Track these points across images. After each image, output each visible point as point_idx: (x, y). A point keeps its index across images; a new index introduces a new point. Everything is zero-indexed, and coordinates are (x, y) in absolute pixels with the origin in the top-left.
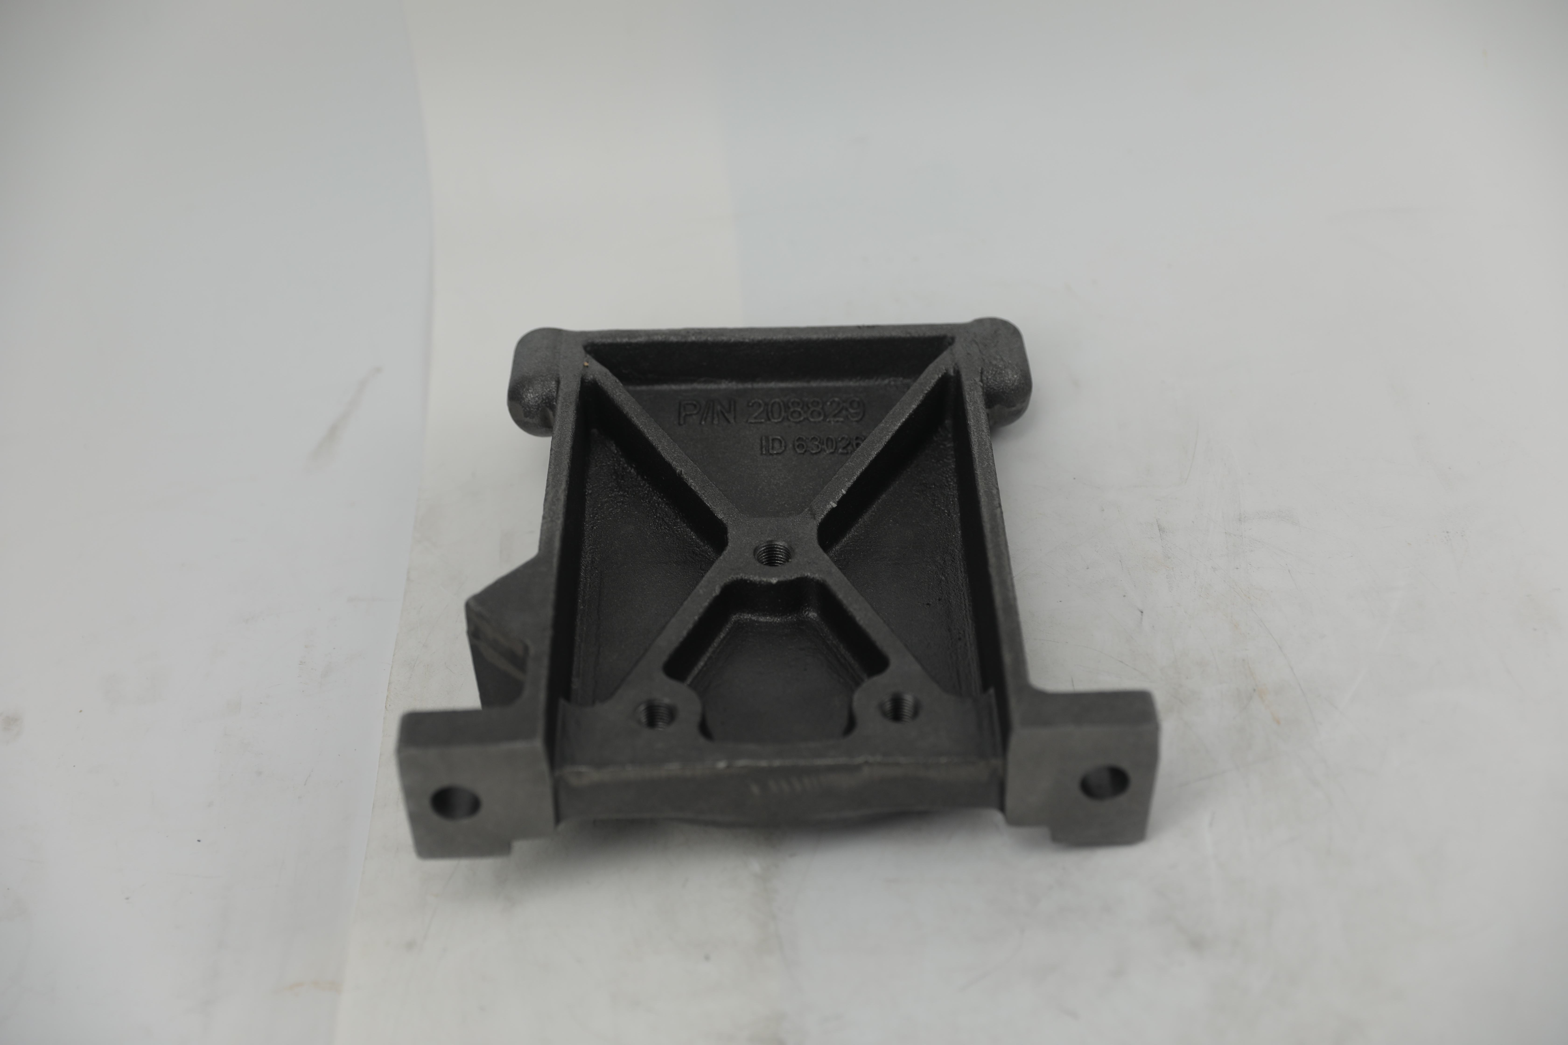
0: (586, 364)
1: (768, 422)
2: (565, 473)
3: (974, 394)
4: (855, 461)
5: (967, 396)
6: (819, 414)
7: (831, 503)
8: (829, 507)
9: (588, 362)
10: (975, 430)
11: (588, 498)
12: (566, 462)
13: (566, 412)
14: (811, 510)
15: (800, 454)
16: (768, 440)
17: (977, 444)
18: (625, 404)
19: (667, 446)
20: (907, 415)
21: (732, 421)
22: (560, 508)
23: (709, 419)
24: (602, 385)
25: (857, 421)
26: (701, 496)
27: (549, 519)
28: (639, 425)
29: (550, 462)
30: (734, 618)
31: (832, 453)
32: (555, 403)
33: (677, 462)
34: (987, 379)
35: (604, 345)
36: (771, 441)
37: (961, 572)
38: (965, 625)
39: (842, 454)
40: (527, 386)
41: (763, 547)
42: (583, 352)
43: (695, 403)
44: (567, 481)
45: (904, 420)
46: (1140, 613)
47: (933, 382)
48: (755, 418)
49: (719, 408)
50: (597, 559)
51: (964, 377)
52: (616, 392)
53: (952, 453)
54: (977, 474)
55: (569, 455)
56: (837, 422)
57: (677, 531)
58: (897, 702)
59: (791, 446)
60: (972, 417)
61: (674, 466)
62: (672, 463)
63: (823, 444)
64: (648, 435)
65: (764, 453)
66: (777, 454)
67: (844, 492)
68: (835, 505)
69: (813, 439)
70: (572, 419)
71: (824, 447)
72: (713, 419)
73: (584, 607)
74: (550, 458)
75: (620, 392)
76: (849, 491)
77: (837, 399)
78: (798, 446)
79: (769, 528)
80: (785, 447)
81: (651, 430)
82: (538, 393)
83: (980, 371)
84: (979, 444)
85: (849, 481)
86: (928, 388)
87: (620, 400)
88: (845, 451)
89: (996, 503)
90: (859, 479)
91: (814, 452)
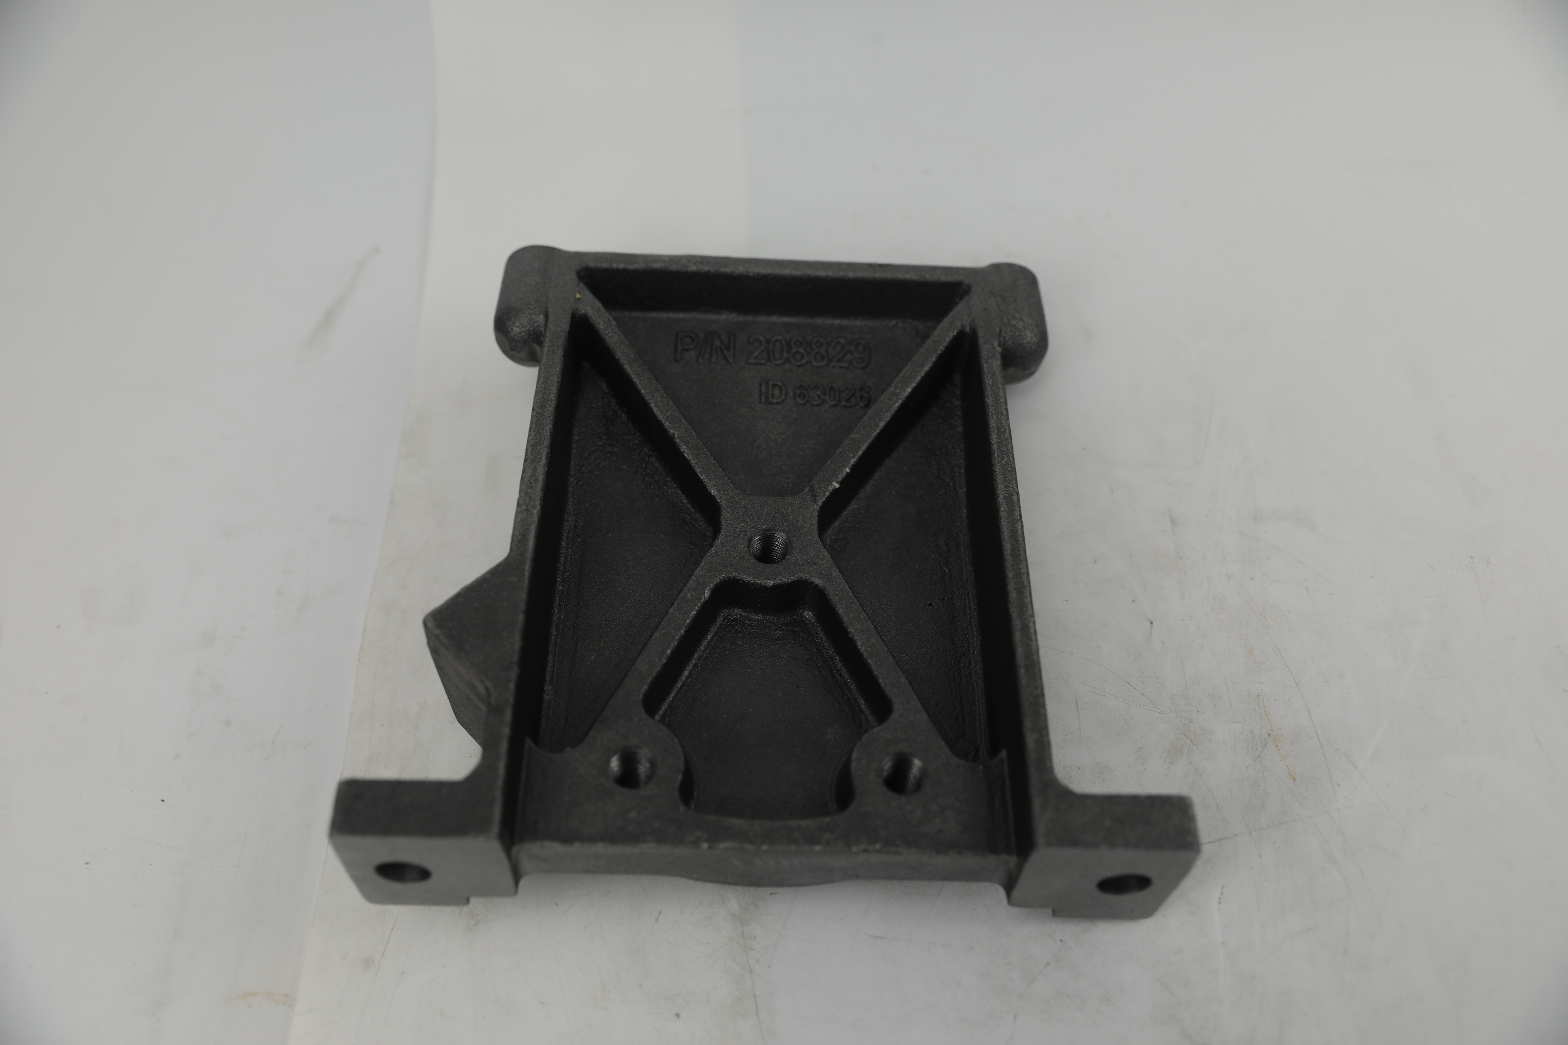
0: (578, 296)
1: (769, 364)
2: (546, 443)
3: (992, 363)
4: (862, 432)
5: (985, 365)
6: (823, 358)
7: (833, 483)
8: (831, 488)
9: (580, 293)
10: (994, 412)
11: (574, 445)
12: (548, 428)
13: (553, 359)
14: (811, 490)
15: (801, 405)
16: (767, 387)
17: (996, 432)
18: (617, 347)
19: (660, 402)
20: (919, 378)
21: (731, 360)
22: (538, 491)
23: (707, 356)
24: (594, 322)
25: (862, 369)
26: (694, 466)
27: (524, 507)
28: (632, 374)
29: (530, 428)
30: (724, 613)
31: (835, 406)
32: (542, 339)
33: (670, 423)
34: (1005, 340)
35: (599, 271)
36: (770, 388)
37: (966, 563)
38: (969, 636)
39: (844, 407)
40: (513, 319)
41: (759, 535)
42: (575, 278)
43: (693, 335)
44: (547, 454)
45: (915, 385)
46: (1149, 624)
47: (948, 340)
48: (756, 358)
49: (718, 343)
50: (580, 523)
51: (981, 340)
52: (609, 333)
53: (960, 413)
54: (996, 471)
55: (552, 418)
56: (841, 367)
57: (667, 492)
58: (901, 765)
59: (791, 394)
60: (990, 393)
61: (667, 427)
62: (665, 423)
63: (825, 394)
64: (640, 388)
65: (763, 400)
66: (777, 403)
67: (848, 470)
68: (837, 486)
69: (816, 386)
70: (558, 369)
71: (827, 397)
72: (711, 356)
73: (563, 587)
74: (531, 421)
75: (613, 332)
76: (853, 468)
77: (842, 340)
78: (799, 396)
79: (765, 511)
80: (786, 395)
81: (644, 381)
82: (525, 327)
83: (998, 332)
84: (998, 431)
85: (854, 457)
86: (942, 348)
87: (612, 342)
88: (848, 404)
89: (1017, 513)
90: (864, 453)
91: (815, 403)
